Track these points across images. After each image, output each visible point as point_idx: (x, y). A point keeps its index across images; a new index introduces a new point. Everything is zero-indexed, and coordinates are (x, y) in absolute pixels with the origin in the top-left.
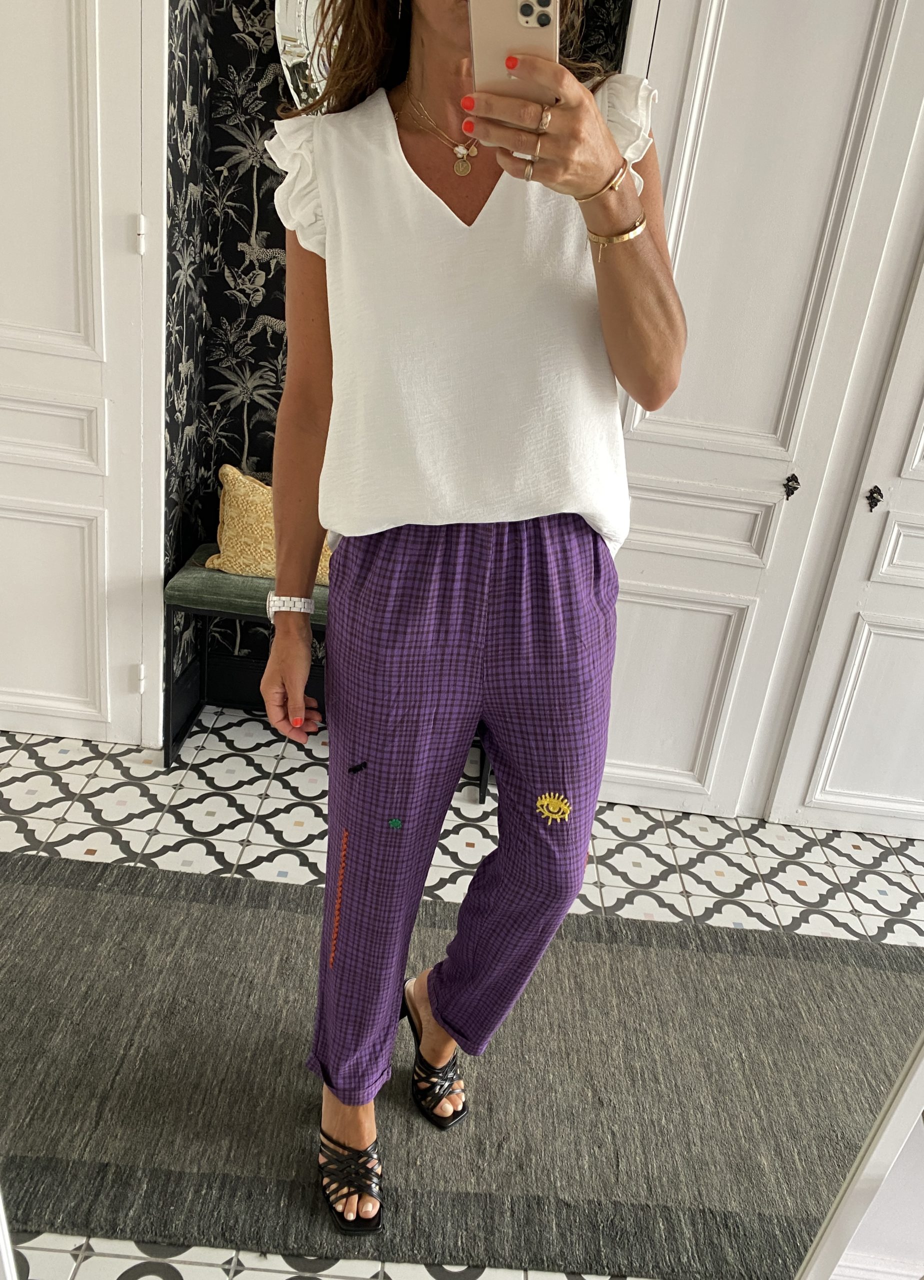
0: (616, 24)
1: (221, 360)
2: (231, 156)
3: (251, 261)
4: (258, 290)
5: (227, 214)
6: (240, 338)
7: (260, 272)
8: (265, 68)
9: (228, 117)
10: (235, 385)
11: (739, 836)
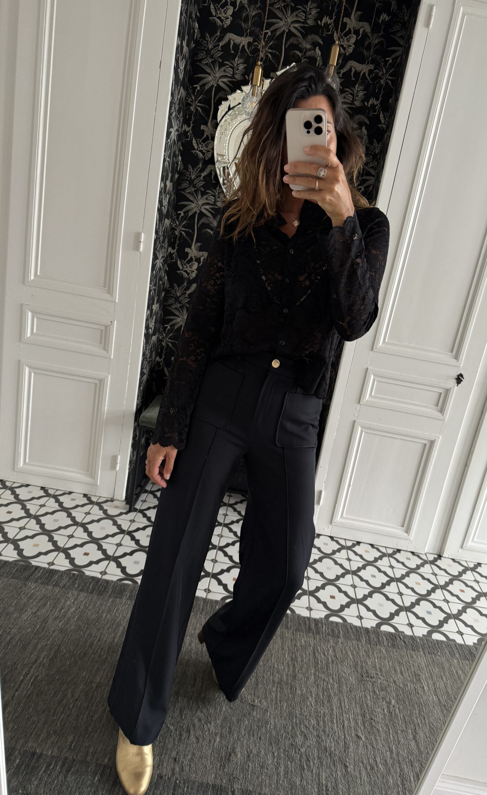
0: (378, 153)
1: (172, 304)
2: (186, 207)
3: (191, 257)
4: (193, 271)
5: (181, 234)
6: (182, 294)
7: (195, 263)
8: (206, 166)
9: (186, 188)
10: (178, 317)
11: (427, 563)
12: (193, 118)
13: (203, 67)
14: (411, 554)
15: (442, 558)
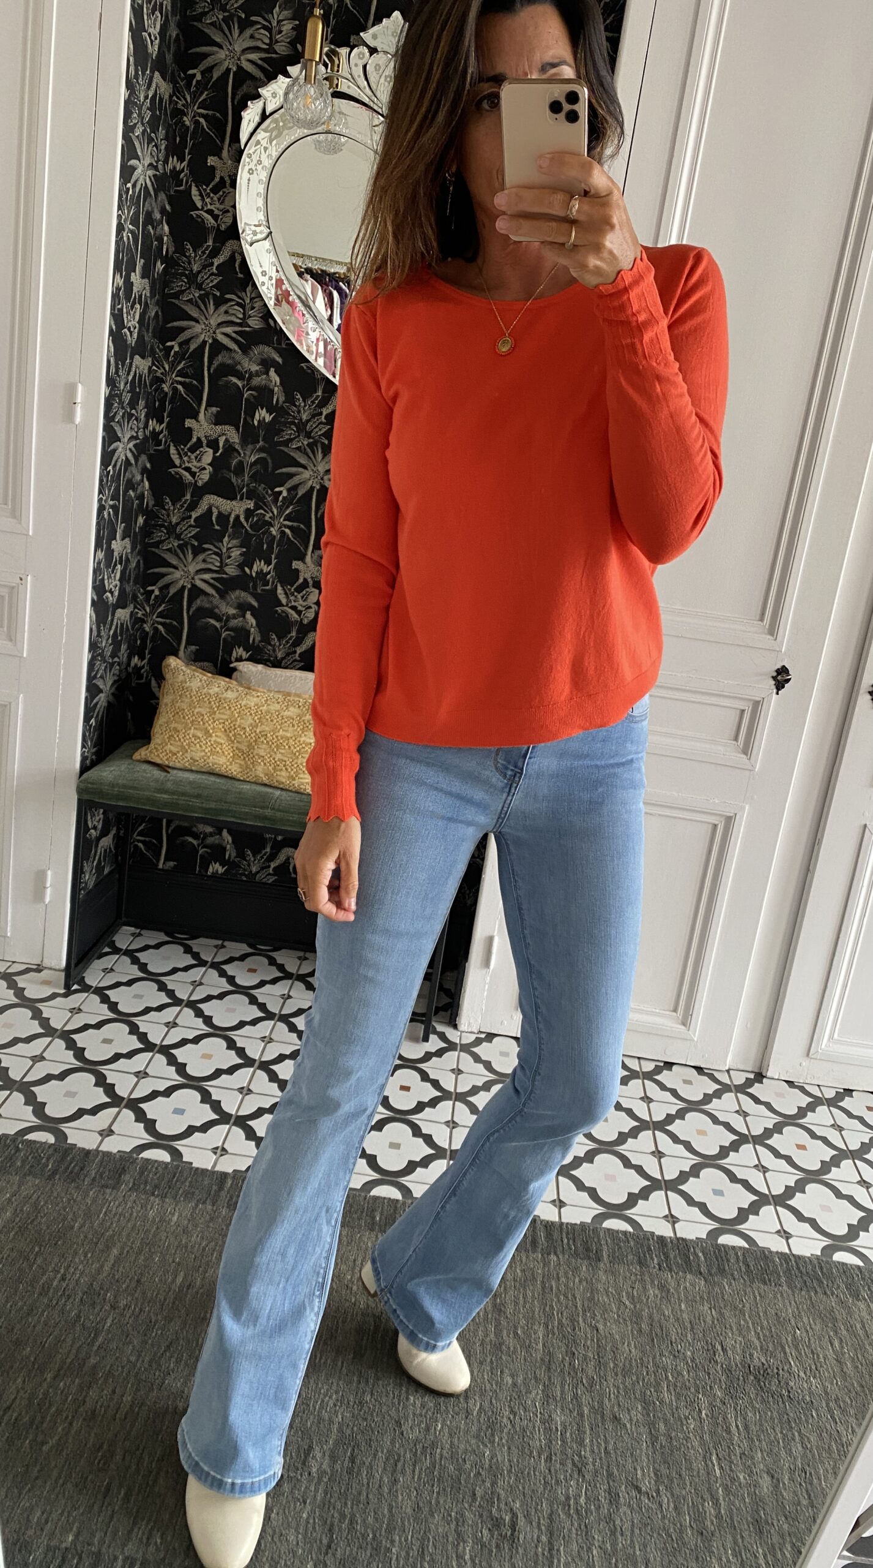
1: (162, 542)
2: (183, 331)
3: (199, 439)
4: (204, 469)
5: (175, 389)
6: (183, 519)
7: (208, 449)
8: (223, 244)
9: (182, 292)
10: (176, 568)
11: (731, 1091)
12: (190, 143)
13: (206, 30)
14: (694, 1071)
15: (765, 1080)
